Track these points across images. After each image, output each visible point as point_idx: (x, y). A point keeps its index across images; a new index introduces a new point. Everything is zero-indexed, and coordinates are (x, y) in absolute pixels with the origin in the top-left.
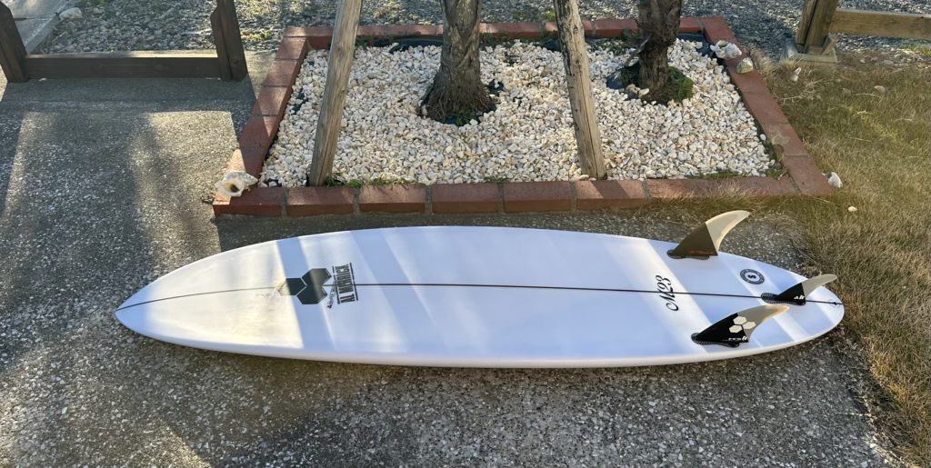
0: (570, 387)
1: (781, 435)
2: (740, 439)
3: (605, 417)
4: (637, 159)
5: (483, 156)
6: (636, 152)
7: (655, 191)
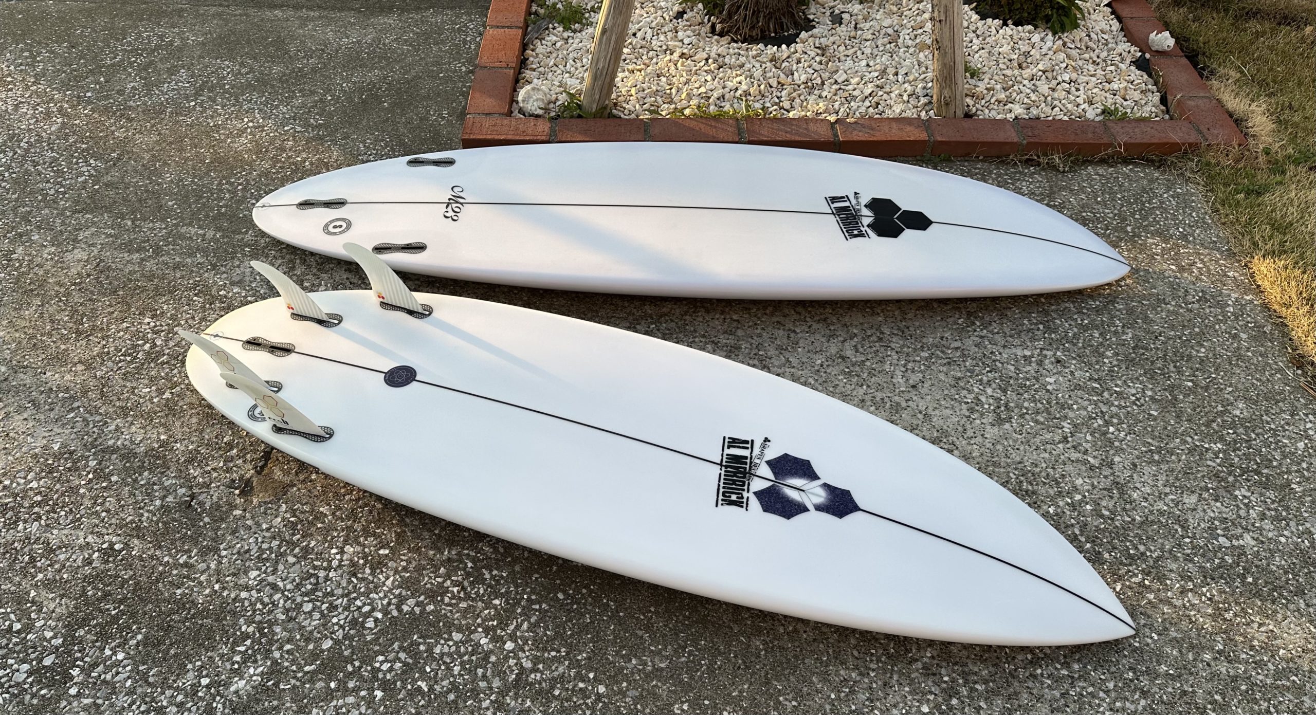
0: (949, 363)
1: (1203, 413)
2: (1155, 419)
3: (995, 395)
4: (1002, 96)
5: (802, 86)
6: (998, 87)
7: (1030, 134)
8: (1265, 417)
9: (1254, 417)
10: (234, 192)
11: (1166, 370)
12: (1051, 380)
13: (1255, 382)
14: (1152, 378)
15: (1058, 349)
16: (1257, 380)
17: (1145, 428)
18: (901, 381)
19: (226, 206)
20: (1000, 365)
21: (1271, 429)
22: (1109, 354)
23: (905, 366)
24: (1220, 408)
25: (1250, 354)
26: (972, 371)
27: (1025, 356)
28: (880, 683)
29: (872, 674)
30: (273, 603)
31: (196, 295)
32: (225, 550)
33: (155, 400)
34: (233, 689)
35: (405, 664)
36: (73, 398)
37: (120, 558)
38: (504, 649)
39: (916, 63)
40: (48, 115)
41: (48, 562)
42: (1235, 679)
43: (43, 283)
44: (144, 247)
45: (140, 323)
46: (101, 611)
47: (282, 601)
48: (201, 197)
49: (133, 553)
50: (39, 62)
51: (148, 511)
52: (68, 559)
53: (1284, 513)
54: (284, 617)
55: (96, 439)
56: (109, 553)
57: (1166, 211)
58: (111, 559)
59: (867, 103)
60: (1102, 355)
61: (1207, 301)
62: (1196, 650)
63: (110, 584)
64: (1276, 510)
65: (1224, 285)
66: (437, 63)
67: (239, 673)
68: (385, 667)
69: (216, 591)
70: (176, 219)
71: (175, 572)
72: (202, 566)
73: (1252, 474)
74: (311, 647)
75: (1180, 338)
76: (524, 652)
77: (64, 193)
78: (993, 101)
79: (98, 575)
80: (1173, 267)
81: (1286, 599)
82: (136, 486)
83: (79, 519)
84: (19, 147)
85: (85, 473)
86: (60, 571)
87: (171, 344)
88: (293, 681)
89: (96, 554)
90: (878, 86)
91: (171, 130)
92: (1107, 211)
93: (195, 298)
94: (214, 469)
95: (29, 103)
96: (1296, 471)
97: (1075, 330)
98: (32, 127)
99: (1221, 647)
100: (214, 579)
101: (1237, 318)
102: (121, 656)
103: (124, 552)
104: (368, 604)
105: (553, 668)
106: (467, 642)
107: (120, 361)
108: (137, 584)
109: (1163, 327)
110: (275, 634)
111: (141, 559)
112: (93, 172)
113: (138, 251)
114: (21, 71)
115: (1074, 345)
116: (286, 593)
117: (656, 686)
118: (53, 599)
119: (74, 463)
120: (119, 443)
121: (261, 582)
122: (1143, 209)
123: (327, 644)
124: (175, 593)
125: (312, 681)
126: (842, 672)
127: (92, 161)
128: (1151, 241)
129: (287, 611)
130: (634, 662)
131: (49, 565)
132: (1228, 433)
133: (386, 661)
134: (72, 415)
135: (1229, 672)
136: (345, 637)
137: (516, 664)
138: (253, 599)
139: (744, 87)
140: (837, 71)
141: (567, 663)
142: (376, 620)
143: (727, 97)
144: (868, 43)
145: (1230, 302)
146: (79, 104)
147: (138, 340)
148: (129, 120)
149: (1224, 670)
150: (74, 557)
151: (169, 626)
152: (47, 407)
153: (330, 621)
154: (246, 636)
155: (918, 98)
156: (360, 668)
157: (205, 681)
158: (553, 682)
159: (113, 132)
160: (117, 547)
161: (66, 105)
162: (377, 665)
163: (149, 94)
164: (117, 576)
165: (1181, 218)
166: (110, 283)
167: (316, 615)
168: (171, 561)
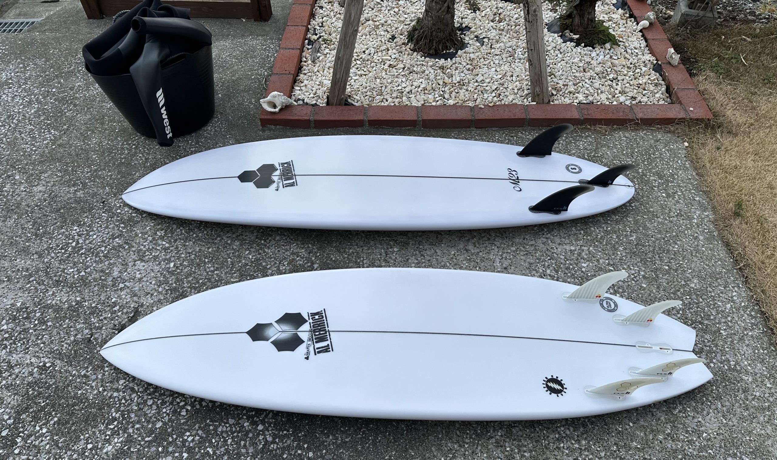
0: (527, 254)
1: (672, 286)
3: (551, 274)
4: (572, 89)
5: (457, 84)
6: (571, 83)
7: (586, 113)
8: (709, 289)
9: (702, 288)
10: (130, 150)
11: (654, 259)
12: (585, 265)
13: (705, 266)
14: (645, 263)
15: (590, 246)
16: (706, 265)
17: (638, 295)
18: (498, 264)
19: (125, 158)
20: (556, 256)
21: (712, 296)
22: (621, 249)
23: (501, 256)
24: (683, 283)
25: (704, 249)
26: (539, 259)
27: (571, 250)
28: (470, 451)
29: (466, 446)
30: (131, 400)
31: (103, 212)
32: (107, 367)
33: (76, 276)
34: (105, 451)
35: (201, 437)
36: (31, 275)
37: (48, 371)
38: (258, 430)
39: (524, 69)
40: (30, 102)
41: (9, 374)
42: (675, 451)
43: (19, 205)
44: (78, 183)
45: (71, 230)
46: (36, 403)
47: (136, 398)
48: (112, 153)
49: (56, 369)
50: (28, 70)
51: (66, 343)
52: (20, 372)
53: (714, 349)
54: (136, 408)
55: (41, 300)
56: (43, 369)
57: (663, 159)
58: (43, 372)
59: (494, 95)
60: (616, 249)
61: (682, 216)
62: (654, 433)
63: (42, 387)
64: (710, 346)
65: (693, 206)
66: (250, 70)
67: (108, 441)
68: (190, 439)
69: (100, 392)
70: (96, 166)
71: (78, 380)
72: (94, 377)
73: (698, 324)
74: (150, 426)
75: (664, 239)
76: (268, 431)
77: (35, 151)
78: (566, 92)
79: (36, 382)
80: (664, 195)
81: (710, 402)
82: (61, 328)
83: (28, 348)
84: (13, 123)
85: (33, 320)
86: (15, 379)
87: (87, 242)
88: (138, 447)
89: (36, 369)
90: (500, 84)
91: (98, 112)
92: (628, 160)
93: (103, 214)
94: (105, 318)
95: (20, 96)
96: (724, 323)
97: (602, 234)
98: (20, 110)
99: (670, 432)
100: (99, 385)
101: (698, 226)
102: (44, 430)
103: (51, 368)
104: (184, 401)
105: (284, 441)
106: (237, 424)
107: (59, 253)
108: (56, 387)
109: (654, 232)
110: (131, 418)
111: (60, 372)
112: (52, 138)
113: (74, 185)
114: (17, 76)
115: (601, 243)
116: (139, 393)
117: (342, 452)
118: (10, 396)
119: (28, 314)
120: (54, 302)
121: (125, 386)
122: (649, 158)
123: (159, 425)
124: (77, 393)
125: (148, 447)
126: (449, 445)
127: (52, 131)
128: (653, 178)
129: (138, 404)
130: (331, 438)
131: (9, 376)
132: (687, 298)
133: (191, 435)
134: (29, 285)
135: (672, 447)
136: (170, 420)
137: (263, 439)
138: (120, 397)
139: (423, 86)
140: (478, 75)
141: (292, 438)
142: (187, 411)
143: (413, 92)
144: (497, 57)
145: (695, 217)
146: (48, 96)
147: (69, 240)
148: (75, 105)
149: (669, 446)
150: (24, 371)
151: (73, 413)
152: (16, 281)
153: (162, 411)
154: (115, 419)
155: (523, 91)
156: (176, 439)
157: (89, 446)
158: (283, 449)
159: (65, 113)
160: (48, 365)
161: (41, 97)
162: (186, 438)
163: (88, 90)
164: (46, 383)
165: (671, 164)
166: (57, 205)
167: (154, 407)
168: (77, 374)
